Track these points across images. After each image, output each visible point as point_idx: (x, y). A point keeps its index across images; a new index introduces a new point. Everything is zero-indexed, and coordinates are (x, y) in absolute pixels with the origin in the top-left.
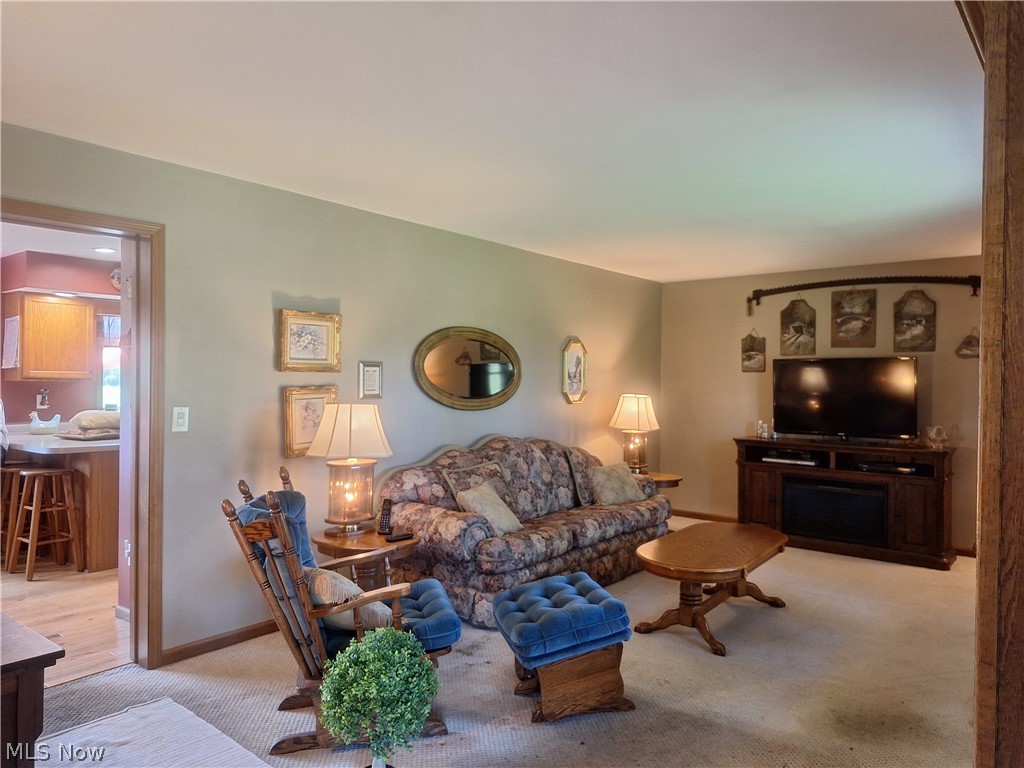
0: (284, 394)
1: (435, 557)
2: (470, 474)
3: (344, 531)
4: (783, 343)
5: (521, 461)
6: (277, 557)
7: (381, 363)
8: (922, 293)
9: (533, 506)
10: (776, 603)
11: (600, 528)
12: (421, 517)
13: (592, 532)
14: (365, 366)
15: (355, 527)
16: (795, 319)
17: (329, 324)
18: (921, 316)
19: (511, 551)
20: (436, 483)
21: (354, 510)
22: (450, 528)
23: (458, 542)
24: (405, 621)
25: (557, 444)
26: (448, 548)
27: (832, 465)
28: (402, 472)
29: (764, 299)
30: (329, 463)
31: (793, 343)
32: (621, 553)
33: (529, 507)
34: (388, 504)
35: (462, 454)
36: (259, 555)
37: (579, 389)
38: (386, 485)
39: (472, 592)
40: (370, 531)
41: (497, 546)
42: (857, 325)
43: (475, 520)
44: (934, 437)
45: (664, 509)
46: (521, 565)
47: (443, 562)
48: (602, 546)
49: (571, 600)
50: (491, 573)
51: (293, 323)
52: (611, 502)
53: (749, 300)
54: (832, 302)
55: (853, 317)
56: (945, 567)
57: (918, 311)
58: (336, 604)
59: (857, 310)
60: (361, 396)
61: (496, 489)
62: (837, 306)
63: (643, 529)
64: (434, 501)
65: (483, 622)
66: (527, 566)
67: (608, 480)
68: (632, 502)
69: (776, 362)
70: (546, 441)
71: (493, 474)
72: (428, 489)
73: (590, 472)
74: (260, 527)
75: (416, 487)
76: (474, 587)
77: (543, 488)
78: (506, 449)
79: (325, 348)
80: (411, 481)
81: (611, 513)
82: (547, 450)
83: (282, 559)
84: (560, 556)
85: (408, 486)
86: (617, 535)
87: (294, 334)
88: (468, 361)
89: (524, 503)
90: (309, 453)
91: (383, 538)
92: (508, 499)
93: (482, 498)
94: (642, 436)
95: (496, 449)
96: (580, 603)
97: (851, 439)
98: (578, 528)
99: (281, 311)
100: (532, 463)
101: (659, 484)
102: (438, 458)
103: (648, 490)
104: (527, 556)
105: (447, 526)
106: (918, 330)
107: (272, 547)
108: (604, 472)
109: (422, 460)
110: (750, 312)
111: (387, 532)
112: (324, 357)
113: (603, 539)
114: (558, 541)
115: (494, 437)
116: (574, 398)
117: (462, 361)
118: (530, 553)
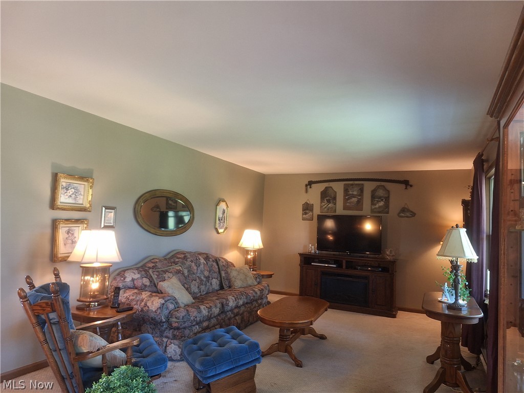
0: (55, 224)
1: (144, 320)
2: (165, 272)
3: (89, 306)
4: (321, 207)
5: (193, 264)
6: (53, 324)
7: (116, 208)
8: (384, 186)
9: (199, 290)
10: (322, 337)
11: (236, 301)
12: (136, 297)
13: (232, 303)
14: (106, 209)
15: (96, 303)
16: (327, 196)
17: (86, 183)
18: (383, 197)
19: (189, 315)
20: (145, 277)
21: (96, 293)
22: (154, 304)
23: (159, 311)
24: (133, 360)
25: (212, 256)
26: (152, 315)
27: (344, 267)
28: (124, 271)
29: (313, 185)
30: (81, 265)
31: (326, 207)
32: (245, 314)
33: (197, 290)
34: (117, 290)
35: (160, 261)
36: (42, 323)
37: (223, 226)
38: (115, 279)
39: (165, 340)
40: (107, 306)
41: (182, 313)
42: (355, 200)
43: (169, 298)
44: (388, 254)
45: (267, 290)
46: (194, 323)
47: (148, 323)
48: (236, 311)
49: (228, 342)
50: (178, 328)
51: (63, 182)
52: (239, 286)
53: (306, 186)
54: (344, 188)
55: (353, 196)
56: (394, 316)
57: (382, 195)
58: (92, 352)
59: (355, 193)
60: (102, 226)
61: (180, 280)
62: (346, 191)
63: (256, 301)
64: (143, 288)
65: (171, 357)
66: (197, 324)
67: (238, 275)
68: (250, 286)
69: (319, 216)
70: (206, 254)
71: (178, 272)
72: (140, 281)
73: (229, 270)
74: (44, 305)
75: (133, 280)
76: (167, 337)
77: (205, 279)
78: (185, 258)
79: (82, 197)
80: (129, 276)
81: (241, 292)
82: (207, 258)
83: (57, 326)
84: (215, 317)
85: (128, 279)
86: (243, 305)
87: (64, 188)
88: (158, 210)
89: (194, 289)
90: (70, 259)
91: (114, 310)
92: (186, 286)
93: (172, 286)
94: (254, 251)
95: (180, 258)
96: (234, 343)
97: (352, 254)
98: (224, 300)
99: (56, 174)
100: (199, 266)
101: (263, 276)
102: (146, 263)
103: (258, 280)
104: (198, 317)
105: (152, 302)
106: (381, 204)
107: (51, 318)
108: (236, 270)
109: (136, 265)
110: (307, 191)
111: (117, 307)
112: (81, 202)
113: (237, 307)
114: (215, 309)
115: (177, 251)
116: (221, 231)
117: (155, 209)
118: (200, 316)
